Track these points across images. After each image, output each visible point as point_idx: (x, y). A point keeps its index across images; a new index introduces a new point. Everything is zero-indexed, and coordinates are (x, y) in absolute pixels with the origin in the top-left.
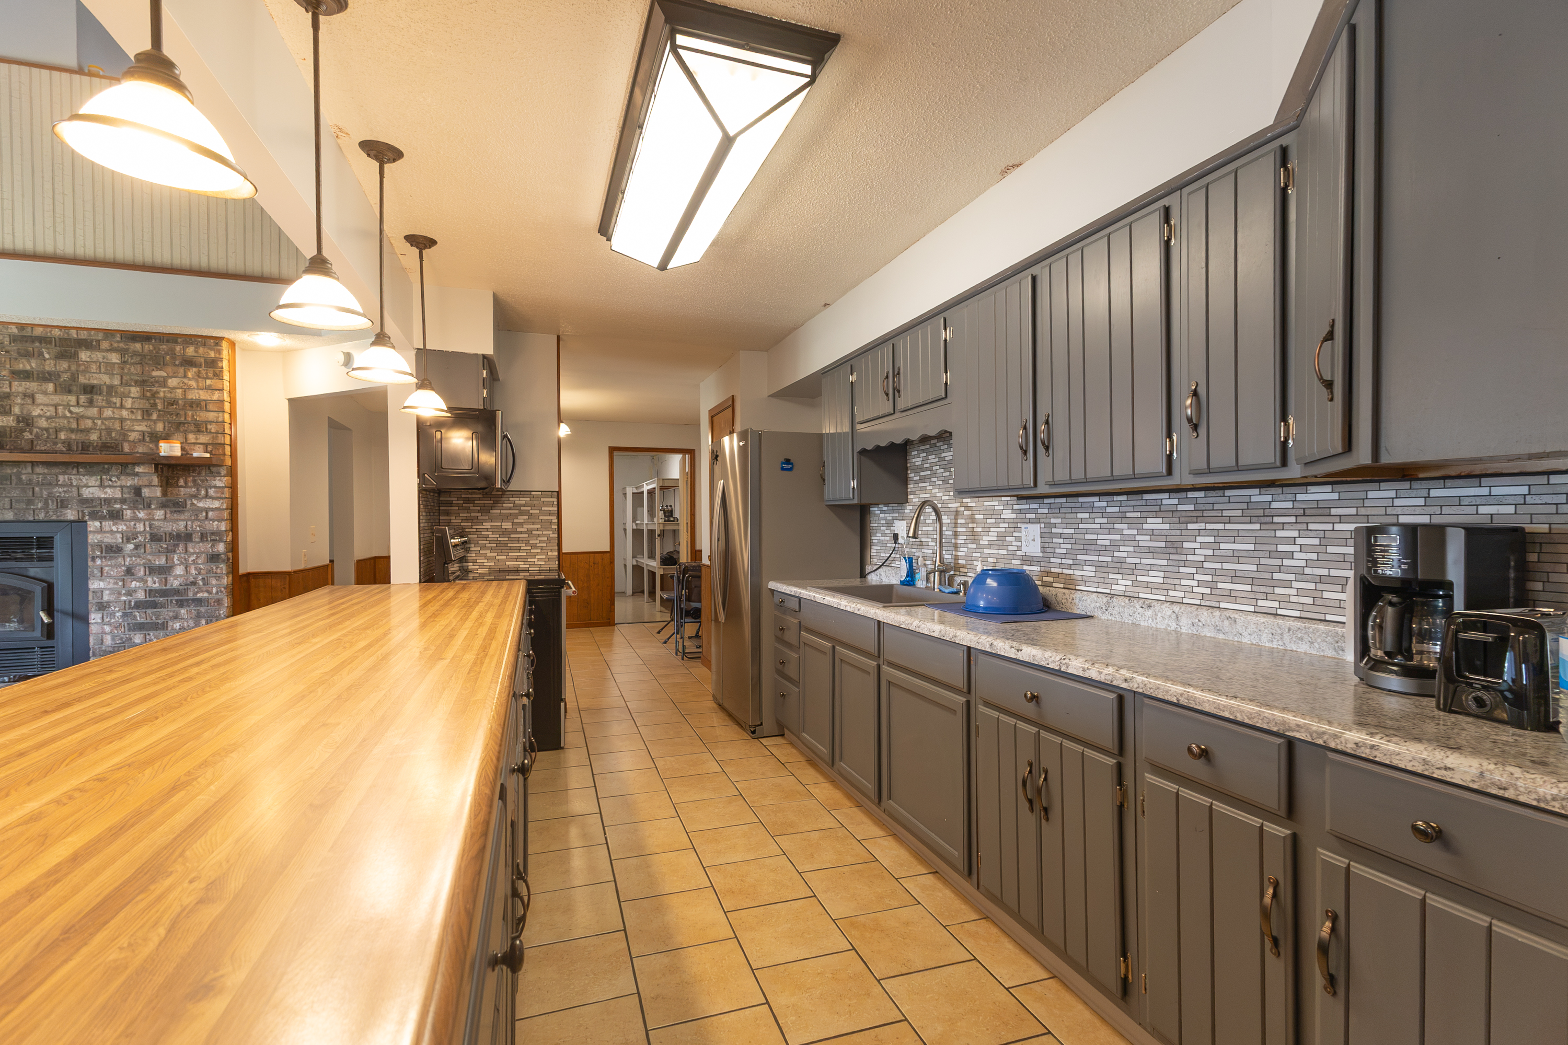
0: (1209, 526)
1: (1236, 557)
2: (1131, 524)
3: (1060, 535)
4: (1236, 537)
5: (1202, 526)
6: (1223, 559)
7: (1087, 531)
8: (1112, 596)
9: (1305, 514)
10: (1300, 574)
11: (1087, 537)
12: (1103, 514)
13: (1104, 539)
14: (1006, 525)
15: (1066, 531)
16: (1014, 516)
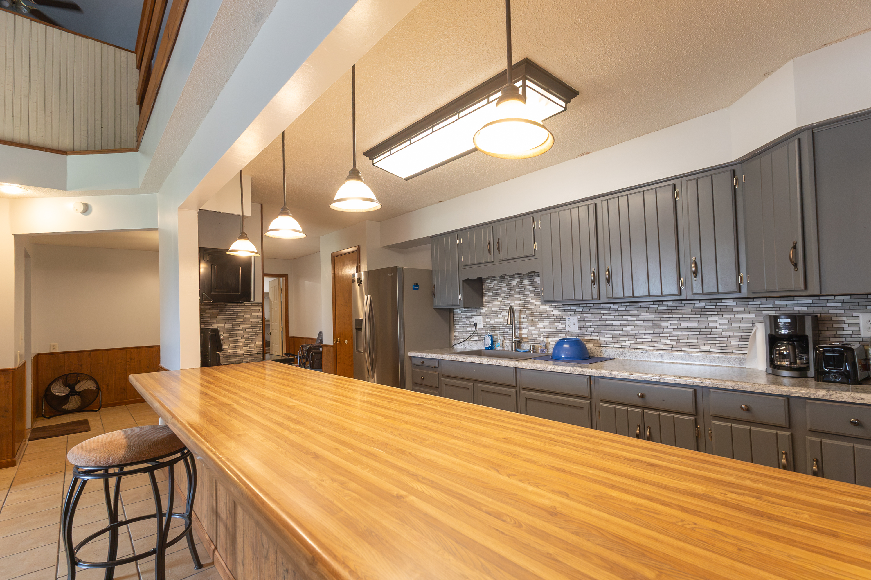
0: (674, 316)
1: (689, 329)
2: (632, 316)
3: (591, 322)
4: (689, 320)
5: (671, 316)
6: (682, 330)
7: (607, 319)
8: (624, 348)
10: (720, 335)
11: (607, 322)
12: (616, 311)
13: (617, 323)
14: (555, 317)
15: (593, 319)
16: (560, 313)
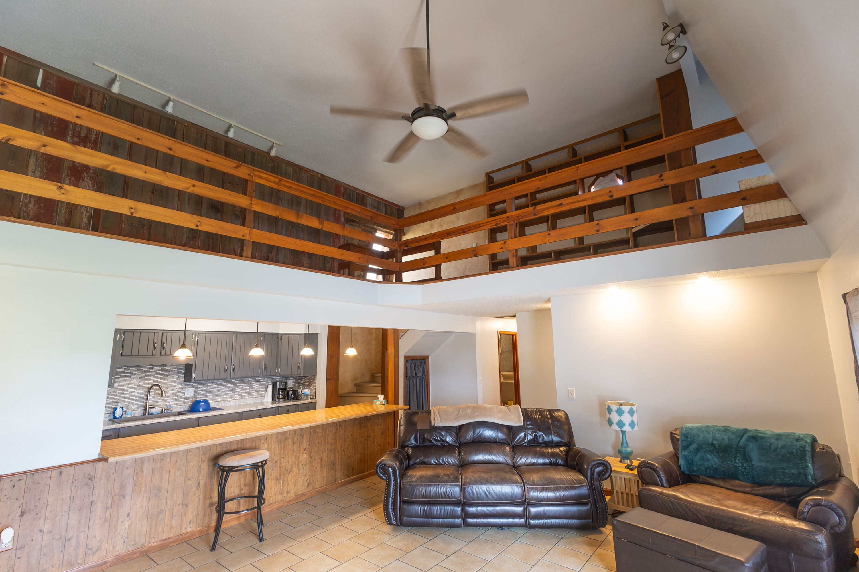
0: (241, 385)
1: (246, 389)
2: (223, 386)
3: (201, 390)
4: (246, 386)
5: (240, 385)
6: (243, 390)
7: (210, 388)
8: (219, 402)
9: (257, 381)
10: (256, 391)
11: (210, 389)
12: (216, 384)
13: (216, 390)
14: (178, 390)
15: (203, 389)
16: (182, 387)
